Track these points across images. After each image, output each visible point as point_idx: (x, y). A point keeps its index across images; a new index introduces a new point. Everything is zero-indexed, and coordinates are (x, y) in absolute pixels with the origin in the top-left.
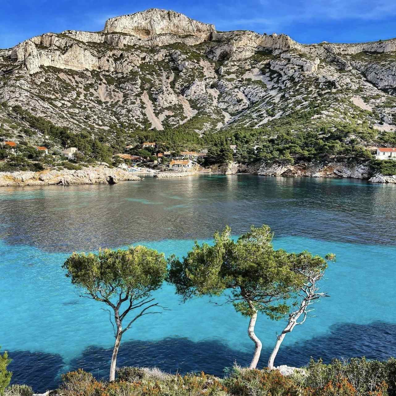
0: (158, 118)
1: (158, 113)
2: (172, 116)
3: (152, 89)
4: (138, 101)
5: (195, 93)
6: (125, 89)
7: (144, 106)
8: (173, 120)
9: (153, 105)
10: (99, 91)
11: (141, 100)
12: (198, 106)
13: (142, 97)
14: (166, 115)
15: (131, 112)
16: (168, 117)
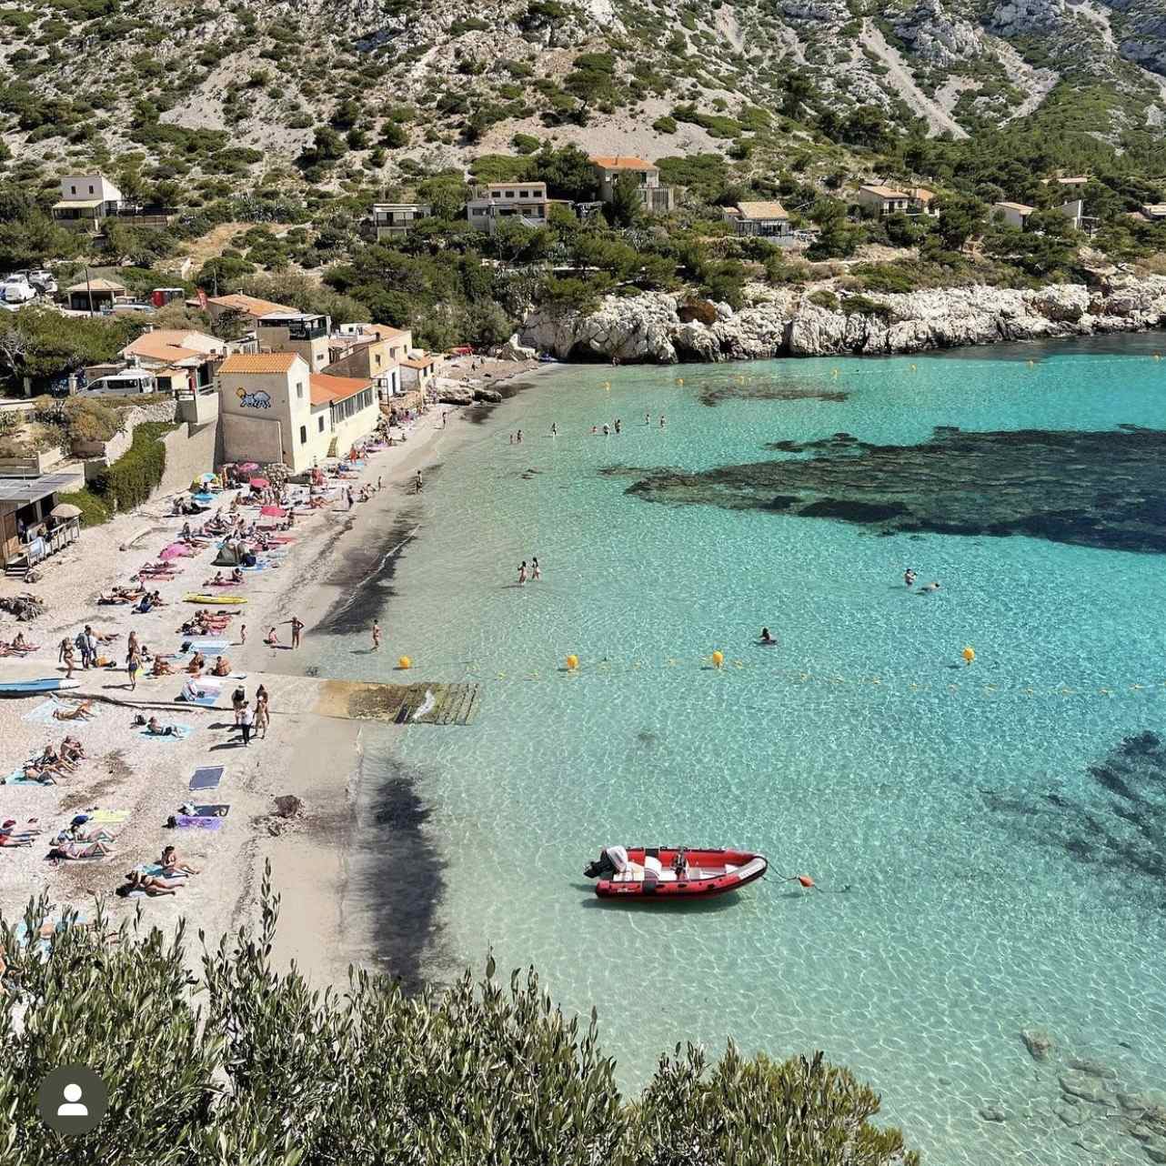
0: (936, 101)
1: (932, 86)
2: (981, 94)
3: (887, 11)
4: (857, 53)
5: (1030, 13)
6: (798, 16)
7: (880, 63)
8: (988, 107)
9: (906, 62)
10: (720, 24)
11: (861, 45)
12: (1052, 55)
13: (863, 36)
14: (958, 92)
15: (850, 88)
16: (970, 95)
